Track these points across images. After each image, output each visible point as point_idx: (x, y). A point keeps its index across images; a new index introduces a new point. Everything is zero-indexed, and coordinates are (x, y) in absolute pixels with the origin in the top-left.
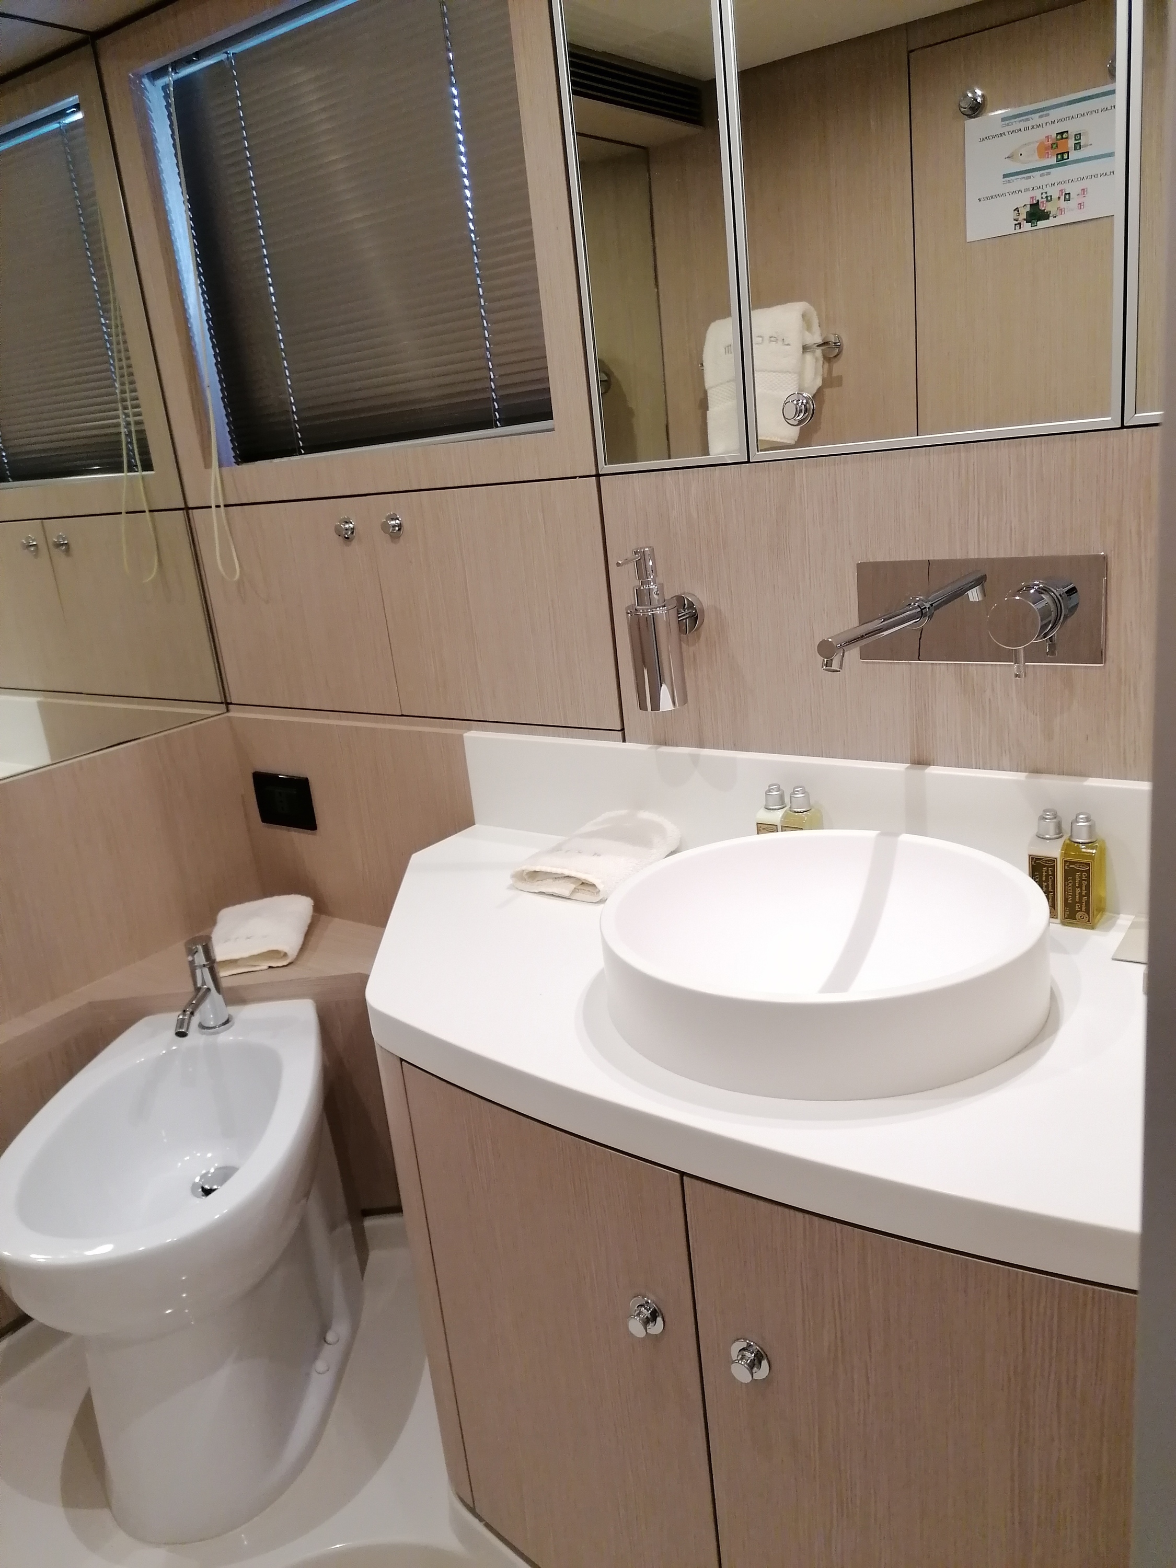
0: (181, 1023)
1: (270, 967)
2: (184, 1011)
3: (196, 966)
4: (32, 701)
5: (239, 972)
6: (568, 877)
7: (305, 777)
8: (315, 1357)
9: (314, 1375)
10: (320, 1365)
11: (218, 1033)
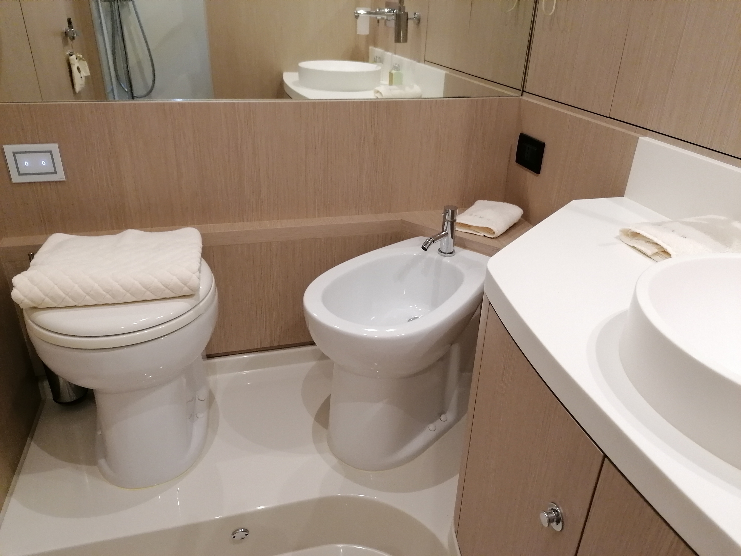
0: (426, 244)
1: (484, 236)
2: (431, 239)
3: (446, 220)
4: (442, 72)
5: (469, 232)
6: (656, 244)
7: (544, 142)
8: (432, 422)
9: (427, 429)
10: (432, 426)
11: (445, 256)
